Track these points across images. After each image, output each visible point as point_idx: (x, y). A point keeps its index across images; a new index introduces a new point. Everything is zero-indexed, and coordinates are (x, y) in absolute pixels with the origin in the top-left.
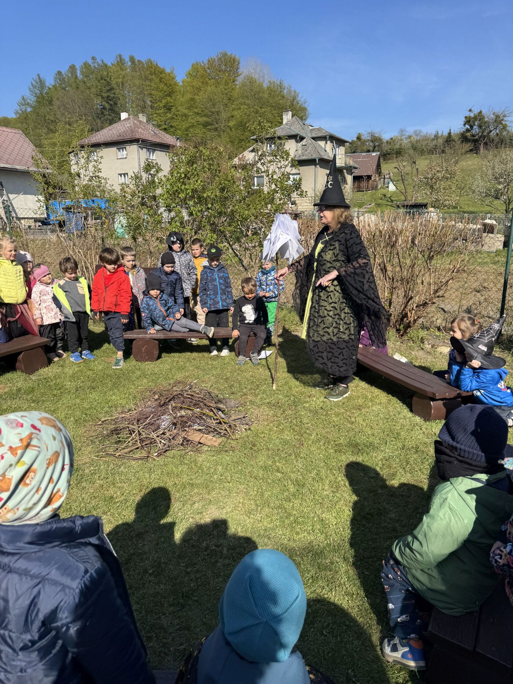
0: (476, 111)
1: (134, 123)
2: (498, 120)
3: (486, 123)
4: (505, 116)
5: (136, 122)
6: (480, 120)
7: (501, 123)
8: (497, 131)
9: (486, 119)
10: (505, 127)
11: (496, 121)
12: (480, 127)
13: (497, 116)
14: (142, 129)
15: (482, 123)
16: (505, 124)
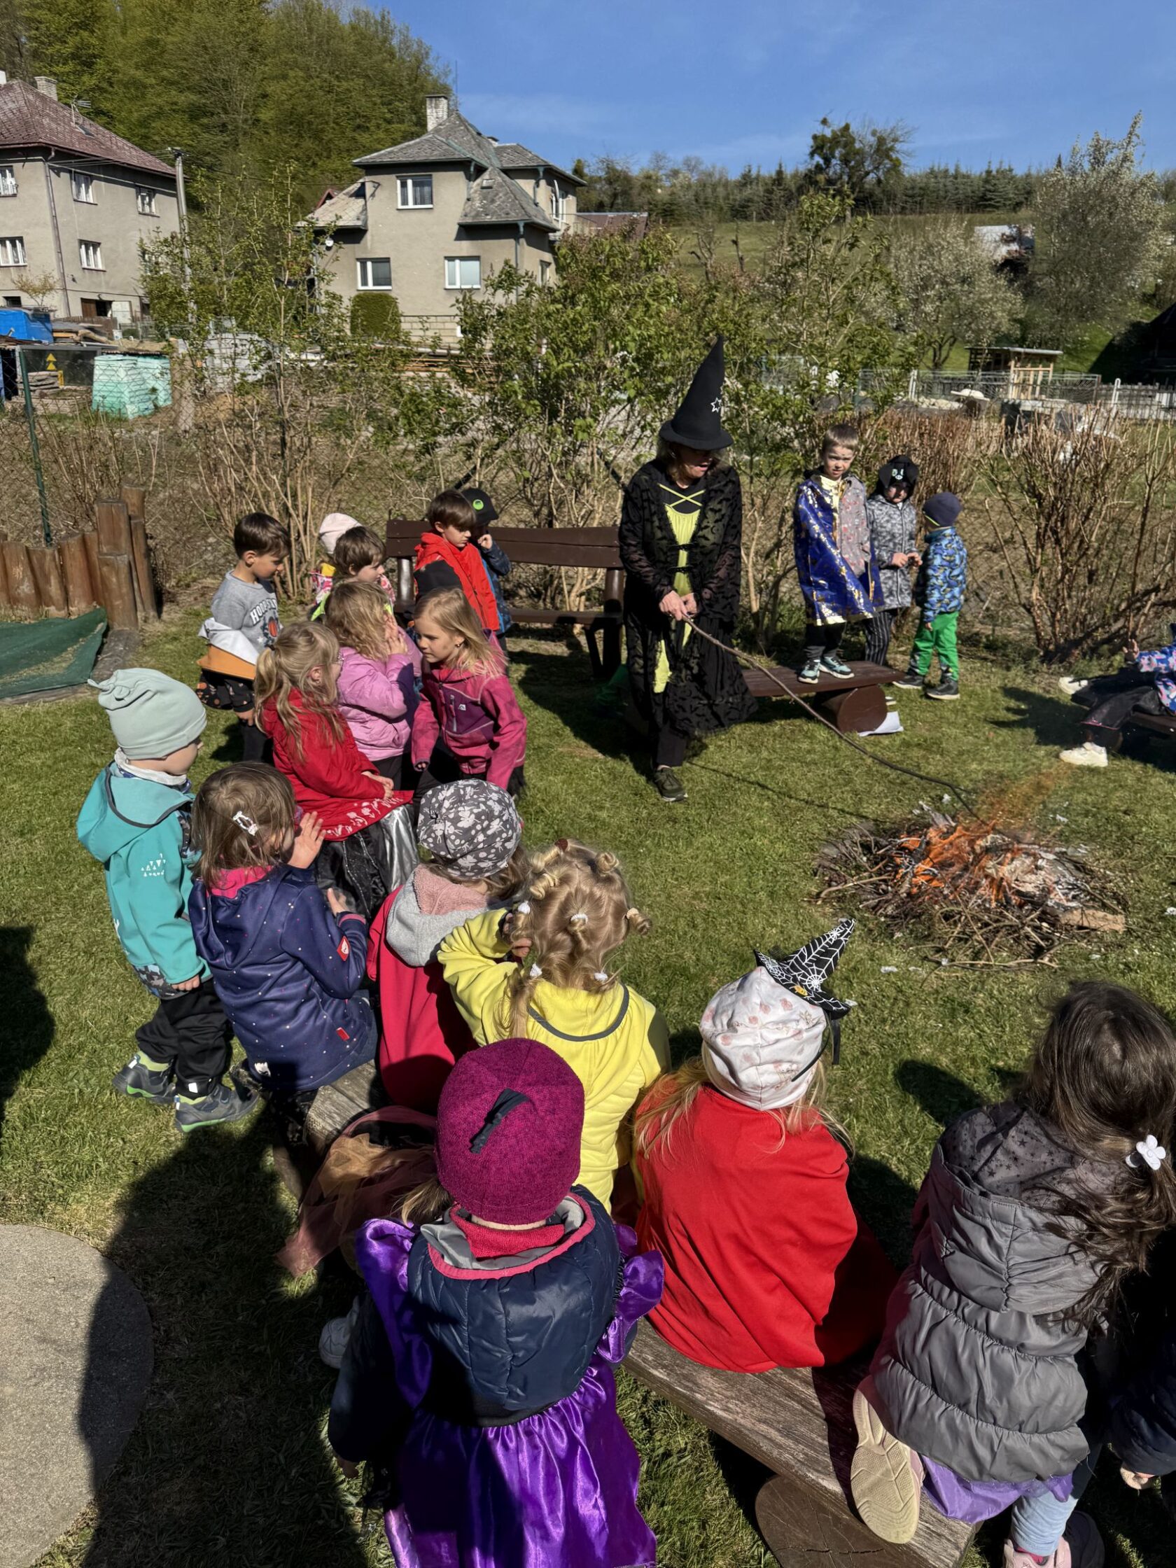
0: (837, 124)
1: (27, 102)
2: (883, 149)
3: (857, 152)
4: (895, 140)
5: (31, 97)
6: (845, 147)
7: (889, 157)
8: (880, 173)
9: (857, 145)
10: (896, 165)
11: (877, 150)
12: (845, 161)
13: (881, 141)
14: (52, 119)
15: (848, 154)
16: (897, 160)
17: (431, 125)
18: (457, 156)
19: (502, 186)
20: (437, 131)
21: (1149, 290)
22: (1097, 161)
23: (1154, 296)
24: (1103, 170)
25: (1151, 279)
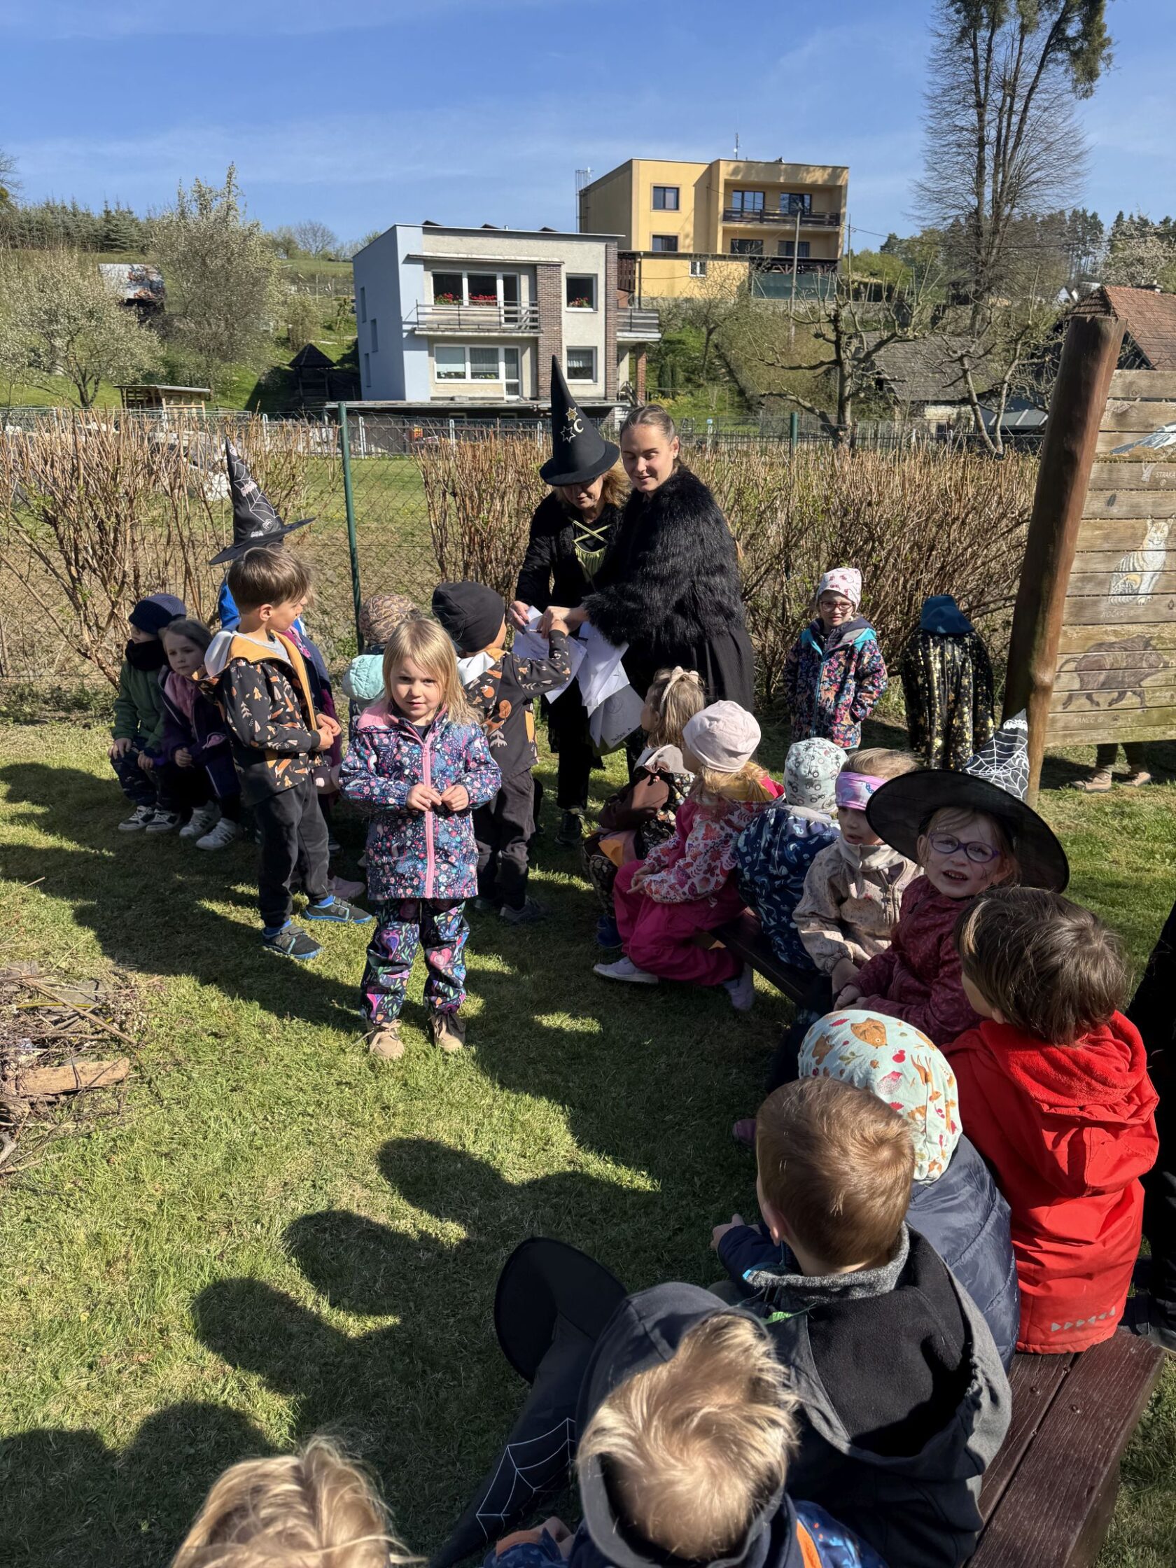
21: (284, 335)
23: (288, 339)
24: (212, 216)
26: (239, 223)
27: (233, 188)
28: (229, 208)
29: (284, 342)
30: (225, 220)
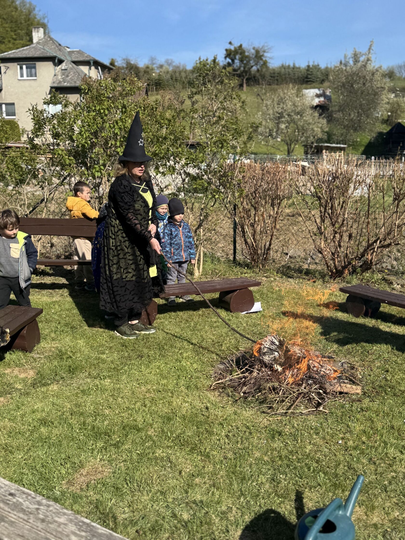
0: (236, 44)
2: (258, 56)
3: (247, 57)
4: (264, 52)
6: (241, 54)
7: (262, 59)
8: (258, 67)
9: (247, 54)
10: (265, 63)
11: (256, 56)
12: (241, 61)
13: (257, 52)
15: (242, 57)
16: (266, 60)
17: (35, 40)
18: (48, 55)
19: (72, 69)
20: (38, 43)
21: (386, 118)
22: (356, 61)
23: (388, 120)
24: (359, 64)
25: (386, 113)
26: (371, 67)
27: (371, 51)
28: (368, 60)
29: (385, 121)
30: (365, 66)
